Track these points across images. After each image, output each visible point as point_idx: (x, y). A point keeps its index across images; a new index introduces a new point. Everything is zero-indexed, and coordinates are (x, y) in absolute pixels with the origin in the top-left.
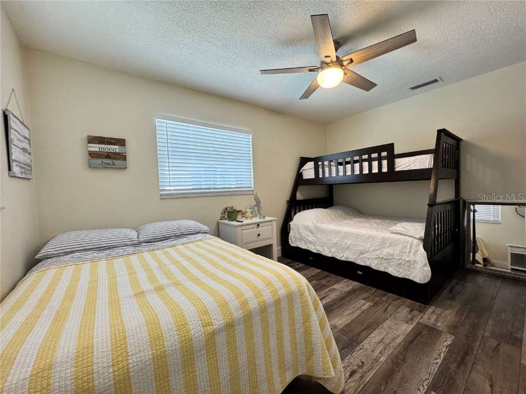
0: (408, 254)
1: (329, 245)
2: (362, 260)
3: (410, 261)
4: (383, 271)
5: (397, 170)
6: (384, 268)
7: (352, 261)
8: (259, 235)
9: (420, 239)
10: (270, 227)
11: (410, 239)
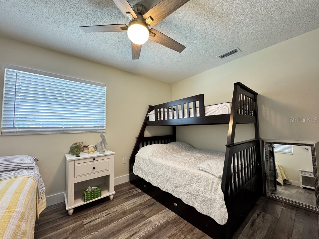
0: (210, 192)
1: (156, 176)
2: (177, 192)
3: (211, 200)
4: (191, 205)
5: (206, 115)
6: (192, 203)
7: (170, 192)
8: (94, 168)
9: (220, 178)
10: (108, 160)
11: (212, 177)
